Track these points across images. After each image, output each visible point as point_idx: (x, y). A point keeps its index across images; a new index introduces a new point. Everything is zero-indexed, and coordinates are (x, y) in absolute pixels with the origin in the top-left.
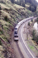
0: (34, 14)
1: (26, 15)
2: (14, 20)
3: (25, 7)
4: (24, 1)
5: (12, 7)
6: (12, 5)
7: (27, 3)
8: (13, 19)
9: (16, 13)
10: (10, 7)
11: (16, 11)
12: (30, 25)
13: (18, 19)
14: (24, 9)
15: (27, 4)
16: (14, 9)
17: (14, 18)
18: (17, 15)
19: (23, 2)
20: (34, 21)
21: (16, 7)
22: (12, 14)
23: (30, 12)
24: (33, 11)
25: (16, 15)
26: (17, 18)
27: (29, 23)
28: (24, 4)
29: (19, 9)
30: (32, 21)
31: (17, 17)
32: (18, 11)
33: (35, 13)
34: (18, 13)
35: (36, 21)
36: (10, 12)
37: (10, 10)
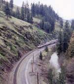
0: (50, 36)
1: (35, 38)
2: (11, 49)
3: (32, 23)
4: (30, 12)
5: (7, 22)
6: (7, 19)
7: (36, 15)
8: (9, 48)
9: (15, 35)
10: (3, 23)
11: (16, 31)
12: (43, 58)
13: (20, 47)
14: (31, 28)
15: (36, 17)
16: (11, 27)
17: (10, 45)
18: (17, 38)
19: (28, 12)
20: (50, 50)
21: (15, 23)
22: (6, 38)
23: (43, 32)
24: (48, 31)
25: (15, 39)
26: (16, 46)
27: (41, 54)
28: (30, 17)
29: (21, 27)
30: (47, 50)
31: (17, 44)
32: (19, 31)
33: (51, 34)
34: (18, 34)
35: (54, 51)
36: (4, 33)
37: (2, 29)
